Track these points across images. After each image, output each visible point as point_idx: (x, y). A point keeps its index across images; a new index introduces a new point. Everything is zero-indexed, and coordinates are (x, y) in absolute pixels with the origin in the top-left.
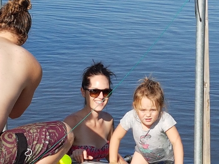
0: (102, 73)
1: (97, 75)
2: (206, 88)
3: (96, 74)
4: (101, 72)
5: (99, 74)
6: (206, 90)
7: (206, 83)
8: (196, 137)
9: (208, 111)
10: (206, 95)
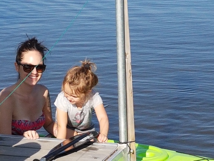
0: (36, 49)
1: (32, 50)
3: (30, 50)
4: (35, 47)
5: (33, 50)
6: (127, 61)
7: (127, 53)
8: (120, 107)
9: (130, 80)
10: (127, 65)
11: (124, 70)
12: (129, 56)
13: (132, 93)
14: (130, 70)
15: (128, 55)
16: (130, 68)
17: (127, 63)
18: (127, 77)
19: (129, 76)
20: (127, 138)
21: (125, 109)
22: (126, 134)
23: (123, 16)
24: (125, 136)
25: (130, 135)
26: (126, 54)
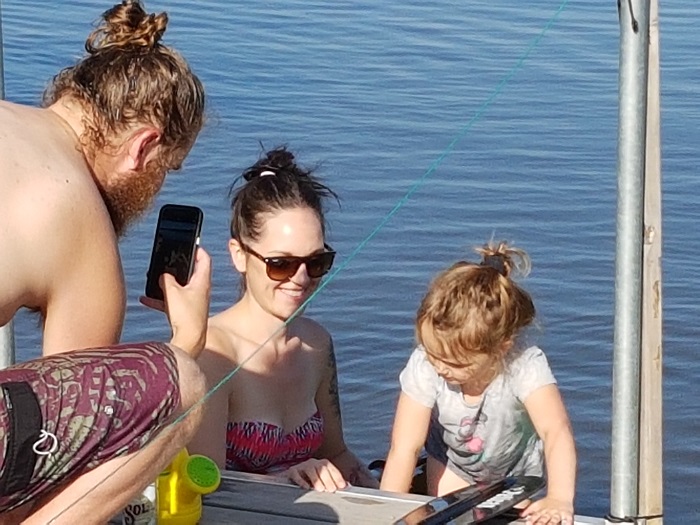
2: (650, 243)
6: (650, 251)
7: (649, 228)
8: (618, 401)
9: (656, 317)
10: (649, 266)
11: (638, 281)
12: (655, 236)
13: (658, 357)
14: (656, 283)
15: (652, 234)
16: (659, 277)
17: (648, 260)
18: (645, 305)
19: (653, 302)
20: (635, 506)
21: (633, 408)
22: (634, 492)
23: (641, 105)
24: (631, 497)
25: (647, 494)
26: (647, 228)
